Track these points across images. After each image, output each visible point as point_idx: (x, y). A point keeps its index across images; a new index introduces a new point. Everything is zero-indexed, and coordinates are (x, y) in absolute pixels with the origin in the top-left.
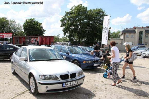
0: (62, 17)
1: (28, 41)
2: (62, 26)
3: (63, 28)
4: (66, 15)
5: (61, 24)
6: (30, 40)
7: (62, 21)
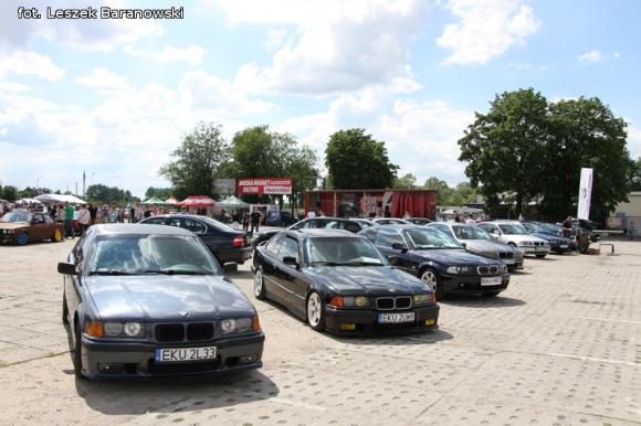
0: (465, 132)
1: (352, 204)
2: (461, 159)
3: (466, 164)
4: (477, 124)
5: (460, 153)
6: (357, 202)
7: (463, 142)
